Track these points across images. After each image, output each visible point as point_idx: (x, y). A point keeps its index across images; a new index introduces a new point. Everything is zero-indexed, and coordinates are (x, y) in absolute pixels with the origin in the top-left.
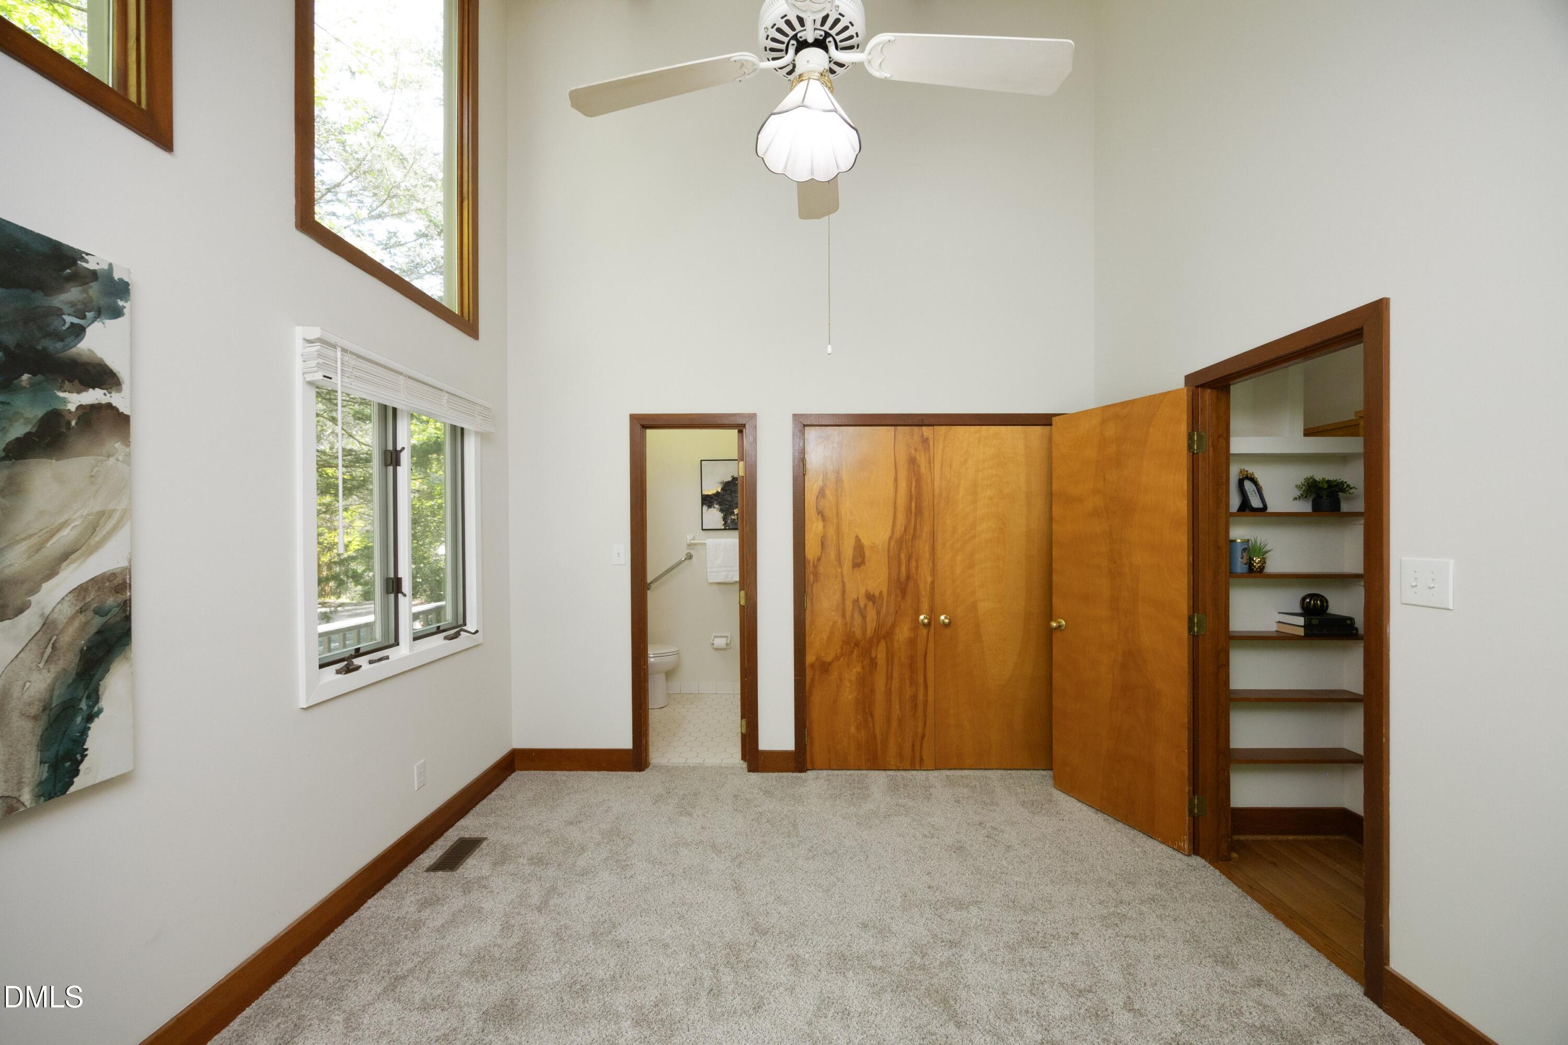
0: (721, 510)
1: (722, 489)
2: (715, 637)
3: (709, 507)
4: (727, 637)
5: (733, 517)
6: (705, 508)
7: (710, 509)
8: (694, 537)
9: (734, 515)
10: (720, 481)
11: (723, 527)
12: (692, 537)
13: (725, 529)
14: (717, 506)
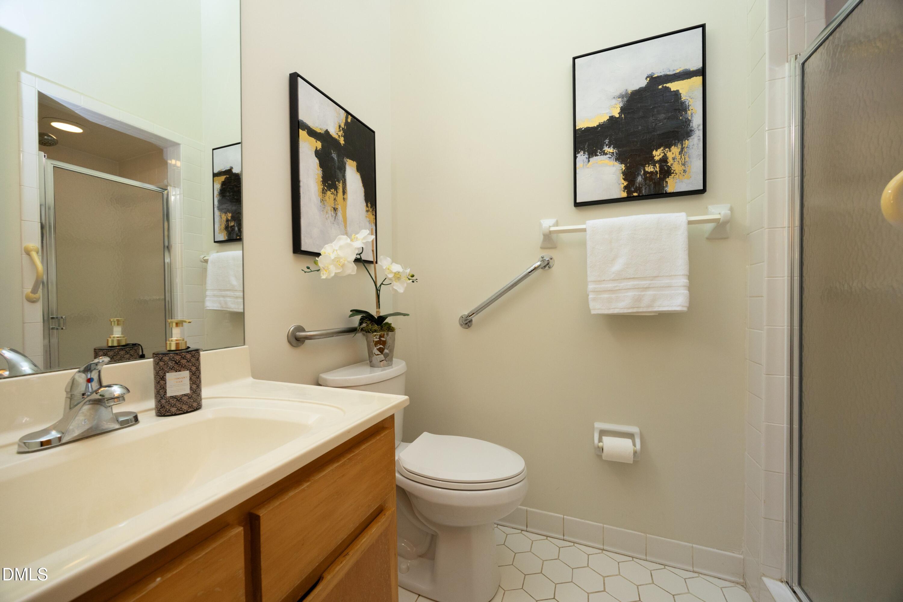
0: (620, 158)
1: (623, 110)
2: (603, 433)
3: (592, 153)
4: (630, 436)
5: (649, 169)
6: (582, 157)
7: (594, 159)
8: (557, 222)
9: (654, 163)
10: (618, 93)
11: (624, 195)
12: (552, 221)
13: (629, 199)
14: (611, 150)
